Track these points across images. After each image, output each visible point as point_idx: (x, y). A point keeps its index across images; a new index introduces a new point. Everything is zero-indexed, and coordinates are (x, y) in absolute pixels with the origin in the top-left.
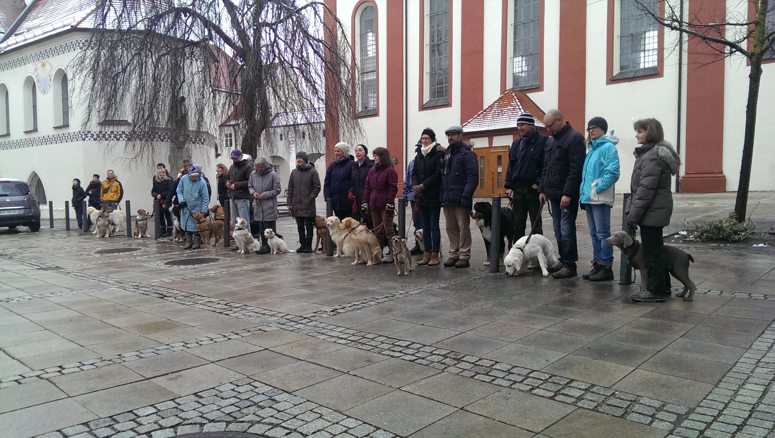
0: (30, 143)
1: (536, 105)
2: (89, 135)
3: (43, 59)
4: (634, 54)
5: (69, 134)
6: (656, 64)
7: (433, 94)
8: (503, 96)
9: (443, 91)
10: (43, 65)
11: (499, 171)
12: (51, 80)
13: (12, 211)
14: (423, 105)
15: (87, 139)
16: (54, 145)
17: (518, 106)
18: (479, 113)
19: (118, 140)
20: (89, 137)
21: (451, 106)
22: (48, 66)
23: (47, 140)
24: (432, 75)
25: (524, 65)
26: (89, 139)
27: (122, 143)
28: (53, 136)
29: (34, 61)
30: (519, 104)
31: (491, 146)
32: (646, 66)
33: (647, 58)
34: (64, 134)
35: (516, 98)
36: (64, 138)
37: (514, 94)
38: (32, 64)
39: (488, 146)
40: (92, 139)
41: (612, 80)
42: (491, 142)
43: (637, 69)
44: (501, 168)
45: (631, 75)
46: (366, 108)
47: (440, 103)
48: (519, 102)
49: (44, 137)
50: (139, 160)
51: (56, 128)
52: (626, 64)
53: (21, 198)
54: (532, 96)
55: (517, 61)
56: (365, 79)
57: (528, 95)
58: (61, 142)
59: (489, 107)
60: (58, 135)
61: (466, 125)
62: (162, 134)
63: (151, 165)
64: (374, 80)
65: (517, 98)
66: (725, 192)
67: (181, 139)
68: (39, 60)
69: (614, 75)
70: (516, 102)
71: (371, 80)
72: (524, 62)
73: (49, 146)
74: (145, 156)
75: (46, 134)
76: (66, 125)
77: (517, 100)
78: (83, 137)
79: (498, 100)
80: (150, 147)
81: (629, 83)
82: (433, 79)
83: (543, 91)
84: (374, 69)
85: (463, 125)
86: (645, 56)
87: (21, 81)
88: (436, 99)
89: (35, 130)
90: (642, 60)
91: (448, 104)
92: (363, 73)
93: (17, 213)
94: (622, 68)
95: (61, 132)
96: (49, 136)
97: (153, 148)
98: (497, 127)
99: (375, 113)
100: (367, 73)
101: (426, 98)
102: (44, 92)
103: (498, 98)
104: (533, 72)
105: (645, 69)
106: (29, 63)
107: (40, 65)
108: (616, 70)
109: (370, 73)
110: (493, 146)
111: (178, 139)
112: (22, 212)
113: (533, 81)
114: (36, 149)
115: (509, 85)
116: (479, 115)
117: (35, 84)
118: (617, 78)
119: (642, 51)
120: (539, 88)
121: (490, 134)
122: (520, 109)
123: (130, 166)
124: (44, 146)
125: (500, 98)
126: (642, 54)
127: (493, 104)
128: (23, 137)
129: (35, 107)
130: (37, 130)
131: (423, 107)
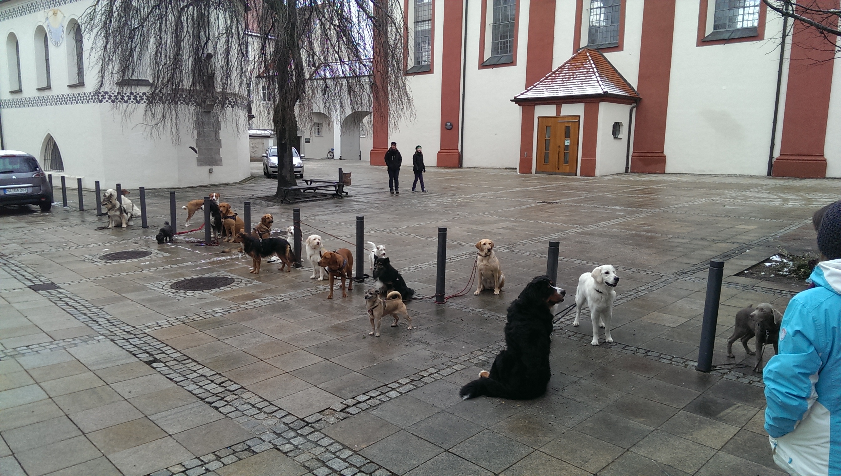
0: (44, 102)
1: (613, 67)
2: (107, 96)
3: (55, 6)
4: (732, 11)
5: (85, 94)
6: (756, 24)
7: (495, 49)
8: (576, 56)
9: (507, 46)
10: (55, 14)
11: (566, 144)
12: (63, 31)
13: (19, 189)
14: (484, 62)
15: (104, 101)
16: (69, 106)
17: (593, 69)
18: (547, 76)
19: (138, 102)
20: (107, 99)
21: (516, 65)
22: (59, 15)
23: (61, 100)
24: (495, 28)
25: (602, 18)
26: (107, 101)
27: (142, 106)
28: (68, 95)
29: (44, 9)
30: (593, 66)
31: (558, 116)
32: (745, 25)
33: (746, 17)
34: (79, 94)
35: (590, 58)
36: (79, 98)
37: (588, 54)
38: (42, 12)
39: (555, 115)
40: (110, 101)
41: (703, 41)
42: (558, 111)
43: (733, 29)
44: (569, 141)
45: (726, 36)
46: (419, 63)
47: (503, 61)
48: (594, 63)
49: (58, 96)
50: (161, 128)
51: (70, 86)
52: (721, 23)
53: (29, 175)
54: (609, 56)
55: (595, 13)
56: (419, 29)
57: (605, 54)
58: (77, 103)
59: (559, 68)
60: (74, 95)
61: (531, 89)
62: (186, 96)
63: (174, 133)
64: (429, 30)
65: (592, 59)
66: (825, 178)
67: (208, 102)
68: (49, 7)
69: (706, 36)
70: (590, 63)
71: (425, 30)
72: (602, 16)
73: (64, 106)
74: (168, 124)
75: (60, 93)
76: (81, 84)
77: (592, 62)
78: (100, 99)
79: (570, 61)
80: (174, 112)
81: (723, 45)
82: (496, 31)
83: (623, 50)
84: (430, 17)
85: (528, 89)
86: (744, 14)
87: (31, 31)
88: (499, 55)
89: (49, 88)
90: (740, 18)
91: (512, 62)
92: (416, 22)
93: (24, 191)
94: (715, 27)
95: (76, 91)
96: (63, 96)
97: (177, 114)
98: (567, 94)
99: (429, 70)
100: (421, 22)
101: (488, 55)
102: (57, 45)
103: (570, 58)
104: (613, 27)
105: (743, 29)
106: (40, 10)
107: (51, 13)
108: (709, 29)
109: (425, 23)
110: (561, 115)
111: (204, 102)
112: (30, 191)
113: (612, 38)
114: (50, 109)
115: (584, 42)
116: (547, 77)
117: (46, 34)
118: (711, 38)
119: (741, 7)
120: (618, 47)
121: (559, 101)
122: (594, 73)
123: (151, 134)
124: (59, 107)
125: (572, 58)
126: (741, 11)
127: (564, 66)
128: (37, 94)
129: (47, 60)
130: (50, 88)
131: (483, 65)
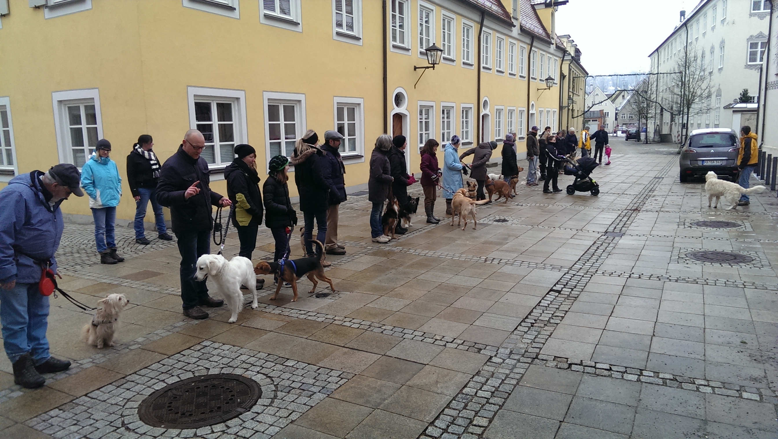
13: (715, 162)
53: (726, 149)
93: (719, 163)
112: (724, 163)
